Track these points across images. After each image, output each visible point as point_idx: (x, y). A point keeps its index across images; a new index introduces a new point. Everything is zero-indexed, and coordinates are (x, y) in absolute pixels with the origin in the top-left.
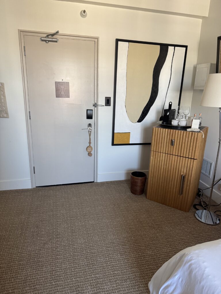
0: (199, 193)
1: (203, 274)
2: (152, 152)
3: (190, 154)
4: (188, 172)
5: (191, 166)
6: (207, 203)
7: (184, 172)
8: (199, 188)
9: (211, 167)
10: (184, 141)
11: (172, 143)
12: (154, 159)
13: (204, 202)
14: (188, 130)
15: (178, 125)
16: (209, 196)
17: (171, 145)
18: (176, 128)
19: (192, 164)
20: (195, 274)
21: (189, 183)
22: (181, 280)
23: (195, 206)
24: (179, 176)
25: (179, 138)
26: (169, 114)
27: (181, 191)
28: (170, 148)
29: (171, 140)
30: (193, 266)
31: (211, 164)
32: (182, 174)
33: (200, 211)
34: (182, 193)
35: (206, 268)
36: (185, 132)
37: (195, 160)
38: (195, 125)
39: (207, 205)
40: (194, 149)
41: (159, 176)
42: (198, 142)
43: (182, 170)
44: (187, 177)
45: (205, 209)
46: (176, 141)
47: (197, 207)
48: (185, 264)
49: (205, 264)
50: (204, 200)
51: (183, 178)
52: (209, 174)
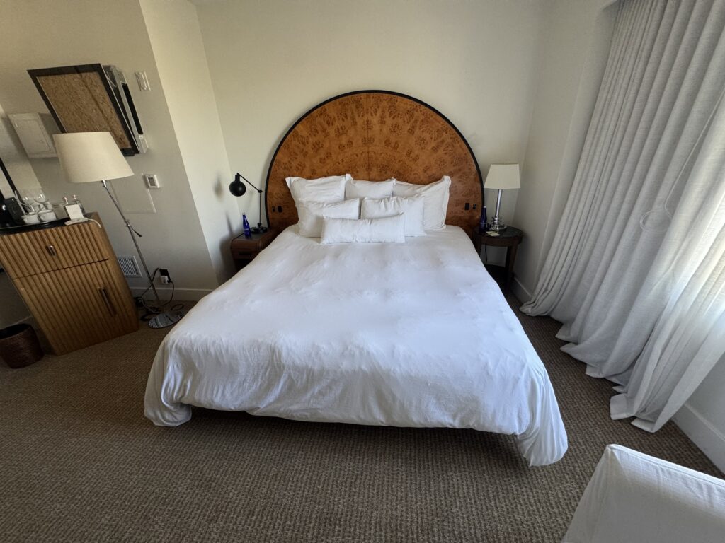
0: (138, 303)
1: (191, 342)
2: (17, 282)
3: (94, 255)
4: (106, 281)
5: (107, 272)
6: (157, 307)
7: (99, 284)
8: (134, 296)
9: (134, 264)
10: (71, 242)
11: (51, 252)
12: (30, 291)
13: (151, 308)
14: (68, 223)
15: (41, 221)
16: (155, 298)
17: (50, 254)
18: (40, 226)
19: (105, 268)
20: (185, 348)
21: (117, 295)
22: (175, 366)
23: (143, 319)
24: (95, 293)
25: (59, 240)
26: (6, 208)
27: (112, 310)
28: (52, 262)
29: (47, 248)
30: (179, 344)
31: (132, 260)
32: (98, 288)
33: (153, 320)
34: (115, 312)
35: (190, 336)
36: (65, 228)
37: (107, 261)
38: (75, 213)
39: (157, 309)
40: (96, 247)
41: (59, 310)
42: (96, 236)
43: (96, 282)
44: (109, 288)
45: (158, 314)
46: (56, 246)
47: (146, 318)
48: (171, 350)
49: (188, 334)
50: (151, 306)
51: (104, 293)
52: (137, 273)
